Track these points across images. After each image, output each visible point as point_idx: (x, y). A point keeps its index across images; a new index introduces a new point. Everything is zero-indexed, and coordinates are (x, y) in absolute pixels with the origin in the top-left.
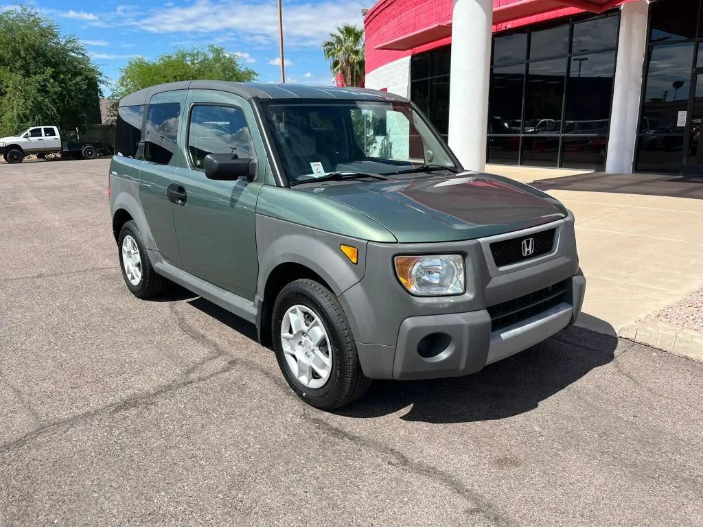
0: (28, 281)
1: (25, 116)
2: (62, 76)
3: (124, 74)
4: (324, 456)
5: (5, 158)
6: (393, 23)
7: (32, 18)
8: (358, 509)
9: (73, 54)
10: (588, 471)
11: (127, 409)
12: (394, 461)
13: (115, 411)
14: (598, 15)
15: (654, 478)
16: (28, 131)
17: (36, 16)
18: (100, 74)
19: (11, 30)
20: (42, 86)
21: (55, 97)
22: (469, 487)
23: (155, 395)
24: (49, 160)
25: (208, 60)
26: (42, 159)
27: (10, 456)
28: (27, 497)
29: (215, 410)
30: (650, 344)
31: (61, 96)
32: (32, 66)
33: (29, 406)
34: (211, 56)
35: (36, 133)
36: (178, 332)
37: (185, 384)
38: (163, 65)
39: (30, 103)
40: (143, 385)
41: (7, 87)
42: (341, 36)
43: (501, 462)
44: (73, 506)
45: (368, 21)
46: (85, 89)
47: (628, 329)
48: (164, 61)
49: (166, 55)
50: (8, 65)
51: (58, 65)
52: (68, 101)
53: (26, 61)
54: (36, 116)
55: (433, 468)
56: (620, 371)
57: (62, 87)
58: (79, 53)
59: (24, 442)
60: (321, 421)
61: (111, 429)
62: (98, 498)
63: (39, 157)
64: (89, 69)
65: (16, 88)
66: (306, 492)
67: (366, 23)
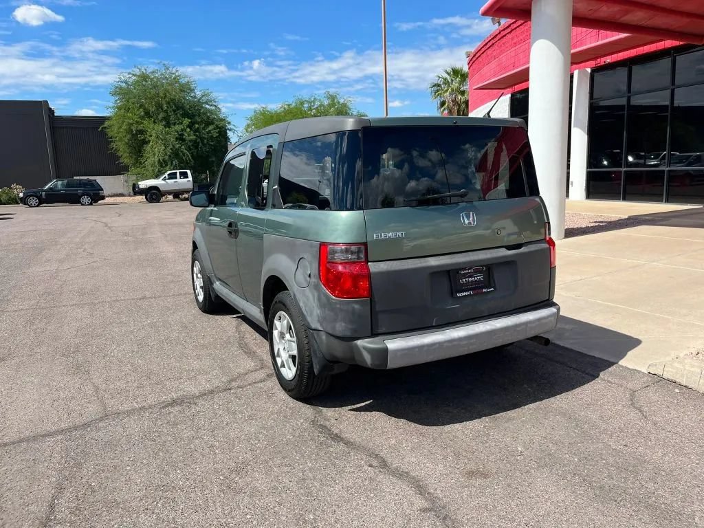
0: (132, 302)
1: (165, 162)
2: (197, 126)
3: (249, 122)
4: (317, 455)
5: (146, 198)
6: (494, 64)
7: (174, 76)
8: (328, 498)
9: (207, 106)
10: (552, 489)
11: (173, 406)
12: (375, 463)
13: (163, 407)
14: (700, 46)
15: (616, 501)
16: (166, 175)
17: (177, 74)
18: (229, 123)
19: (155, 87)
20: (180, 135)
21: (190, 144)
22: (432, 491)
23: (198, 397)
24: (182, 200)
25: (324, 106)
26: (177, 200)
27: (75, 435)
28: (79, 465)
29: (241, 412)
30: (678, 380)
31: (195, 144)
32: (172, 118)
33: (101, 400)
34: (326, 102)
35: (172, 176)
36: (235, 349)
37: (225, 390)
38: (283, 112)
39: (169, 151)
40: (191, 388)
41: (151, 136)
42: (448, 77)
43: (471, 474)
44: (108, 475)
45: (471, 62)
46: (216, 137)
47: (656, 365)
48: (285, 108)
49: (287, 103)
50: (152, 117)
51: (194, 116)
52: (201, 147)
53: (167, 113)
54: (174, 161)
55: (406, 473)
56: (633, 404)
57: (197, 136)
58: (211, 105)
59: (89, 426)
60: (325, 427)
61: (157, 420)
62: (130, 470)
63: (174, 197)
64: (219, 119)
65: (158, 137)
66: (290, 481)
67: (470, 64)
